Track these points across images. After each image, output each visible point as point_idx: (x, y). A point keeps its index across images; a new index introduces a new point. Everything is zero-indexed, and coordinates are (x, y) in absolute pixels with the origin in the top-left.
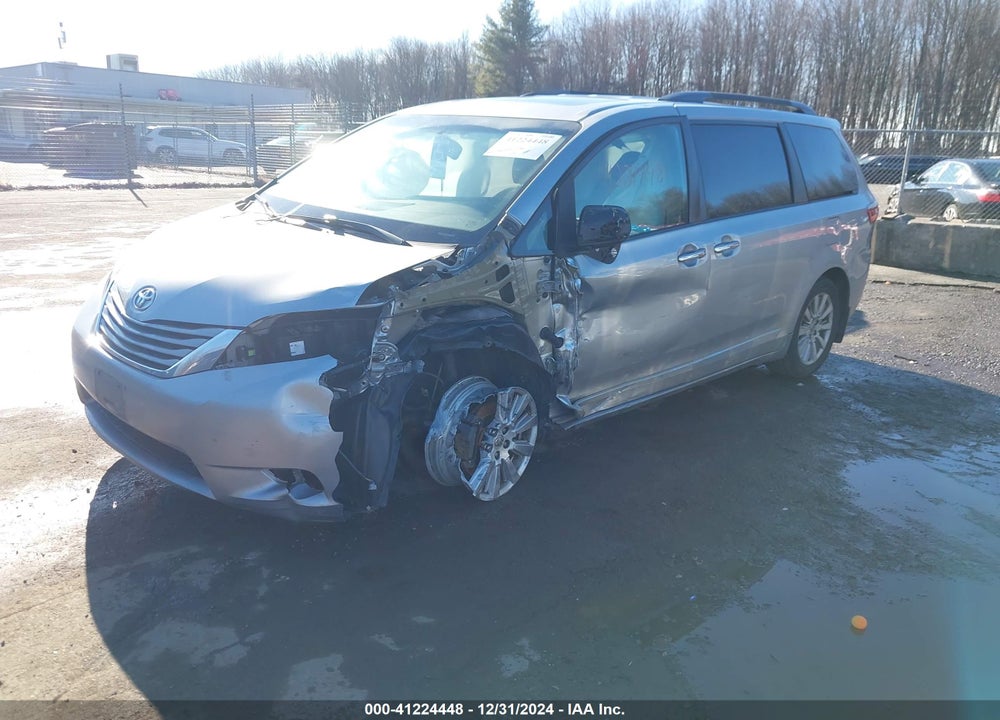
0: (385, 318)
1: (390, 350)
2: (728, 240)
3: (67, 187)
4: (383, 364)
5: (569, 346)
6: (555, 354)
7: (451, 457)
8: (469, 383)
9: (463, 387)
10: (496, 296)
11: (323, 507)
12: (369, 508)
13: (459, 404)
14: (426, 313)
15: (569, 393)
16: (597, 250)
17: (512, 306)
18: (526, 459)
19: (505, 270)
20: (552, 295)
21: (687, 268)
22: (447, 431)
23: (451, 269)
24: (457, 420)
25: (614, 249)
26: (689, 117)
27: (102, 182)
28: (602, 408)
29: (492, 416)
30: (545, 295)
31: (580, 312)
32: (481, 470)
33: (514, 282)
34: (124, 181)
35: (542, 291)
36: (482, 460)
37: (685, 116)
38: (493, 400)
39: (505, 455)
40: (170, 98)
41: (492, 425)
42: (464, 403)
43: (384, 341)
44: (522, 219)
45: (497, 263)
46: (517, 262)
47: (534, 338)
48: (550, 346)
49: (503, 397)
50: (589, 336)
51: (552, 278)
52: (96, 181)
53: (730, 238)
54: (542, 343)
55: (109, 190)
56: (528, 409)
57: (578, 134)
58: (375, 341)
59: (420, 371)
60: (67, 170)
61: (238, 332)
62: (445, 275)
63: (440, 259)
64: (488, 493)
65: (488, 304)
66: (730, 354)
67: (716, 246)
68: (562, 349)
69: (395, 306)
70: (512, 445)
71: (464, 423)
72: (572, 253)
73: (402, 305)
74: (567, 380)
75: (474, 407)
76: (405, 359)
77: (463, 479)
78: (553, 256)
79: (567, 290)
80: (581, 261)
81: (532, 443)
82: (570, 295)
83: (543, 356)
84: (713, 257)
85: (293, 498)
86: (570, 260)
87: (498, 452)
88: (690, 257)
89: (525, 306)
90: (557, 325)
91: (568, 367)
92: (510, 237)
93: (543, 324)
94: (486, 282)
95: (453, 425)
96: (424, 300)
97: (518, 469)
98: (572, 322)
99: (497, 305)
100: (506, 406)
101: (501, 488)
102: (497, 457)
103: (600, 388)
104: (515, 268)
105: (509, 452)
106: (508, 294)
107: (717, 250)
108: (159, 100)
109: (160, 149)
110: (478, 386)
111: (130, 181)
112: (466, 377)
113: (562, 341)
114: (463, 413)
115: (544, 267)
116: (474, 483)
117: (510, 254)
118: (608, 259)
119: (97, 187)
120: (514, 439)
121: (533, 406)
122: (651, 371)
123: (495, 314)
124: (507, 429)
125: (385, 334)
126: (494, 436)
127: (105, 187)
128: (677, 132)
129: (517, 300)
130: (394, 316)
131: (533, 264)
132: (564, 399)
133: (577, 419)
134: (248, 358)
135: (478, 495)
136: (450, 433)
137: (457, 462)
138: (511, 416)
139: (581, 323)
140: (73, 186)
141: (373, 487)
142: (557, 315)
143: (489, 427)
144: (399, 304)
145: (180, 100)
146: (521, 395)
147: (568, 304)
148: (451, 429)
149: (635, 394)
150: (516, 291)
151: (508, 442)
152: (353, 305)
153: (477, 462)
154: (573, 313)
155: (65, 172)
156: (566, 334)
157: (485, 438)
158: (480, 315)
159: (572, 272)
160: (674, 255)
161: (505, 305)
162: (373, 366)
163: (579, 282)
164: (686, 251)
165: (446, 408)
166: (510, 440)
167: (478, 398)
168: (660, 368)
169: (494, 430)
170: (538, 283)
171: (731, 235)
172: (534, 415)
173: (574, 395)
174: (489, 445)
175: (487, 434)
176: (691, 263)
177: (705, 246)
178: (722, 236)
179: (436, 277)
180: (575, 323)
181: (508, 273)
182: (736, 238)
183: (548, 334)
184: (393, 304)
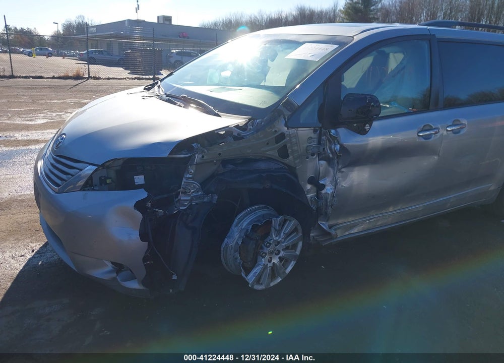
0: (191, 165)
1: (194, 187)
2: (458, 123)
3: (125, 79)
4: (189, 196)
5: (329, 189)
6: (318, 195)
7: (236, 259)
8: (255, 210)
9: (251, 212)
10: (274, 153)
11: (135, 289)
12: (171, 291)
13: (245, 224)
14: (225, 163)
15: (327, 221)
16: (355, 125)
17: (286, 161)
18: (293, 263)
19: (282, 136)
20: (319, 155)
21: (424, 140)
22: (235, 241)
23: (243, 133)
24: (243, 234)
25: (367, 125)
26: (437, 36)
27: (141, 77)
28: (353, 232)
29: (268, 234)
30: (313, 155)
31: (340, 167)
32: (257, 270)
33: (288, 145)
34: (151, 77)
35: (311, 151)
36: (259, 262)
37: (434, 35)
38: (269, 223)
39: (276, 260)
40: (184, 37)
41: (267, 240)
42: (249, 224)
43: (190, 181)
44: (299, 102)
45: (276, 131)
46: (292, 131)
47: (302, 183)
48: (315, 189)
49: (275, 223)
50: (344, 184)
51: (319, 143)
52: (139, 76)
53: (460, 121)
54: (309, 187)
55: (144, 81)
56: (295, 230)
57: (350, 44)
58: (184, 180)
59: (214, 202)
60: (131, 71)
61: (95, 168)
62: (238, 138)
63: (237, 126)
64: (262, 284)
65: (270, 159)
66: (452, 199)
67: (448, 127)
68: (323, 192)
69: (197, 158)
70: (282, 254)
71: (247, 237)
72: (336, 125)
73: (203, 157)
74: (326, 213)
75: (255, 227)
76: (207, 193)
77: (243, 275)
78: (321, 128)
79: (329, 151)
80: (342, 131)
81: (298, 253)
82: (331, 156)
83: (309, 196)
84: (445, 133)
85: (119, 280)
86: (333, 131)
87: (271, 258)
88: (428, 133)
89: (297, 161)
90: (321, 175)
91: (326, 205)
92: (287, 113)
93: (310, 174)
94: (268, 144)
95: (240, 237)
96: (220, 154)
97: (286, 269)
98: (332, 173)
99: (274, 160)
100: (277, 228)
101: (271, 281)
102: (270, 261)
103: (351, 219)
104: (290, 135)
105: (279, 258)
106: (284, 153)
107: (449, 129)
108: (179, 38)
109: (176, 61)
110: (261, 213)
111: (154, 76)
112: (256, 204)
113: (323, 186)
114: (247, 231)
115: (313, 135)
116: (251, 278)
117: (286, 125)
118: (363, 132)
119: (139, 79)
120: (283, 250)
121: (299, 228)
122: (391, 209)
123: (273, 166)
124: (279, 243)
125: (191, 176)
126: (268, 247)
127: (142, 79)
128: (426, 46)
129: (291, 157)
130: (197, 164)
131: (305, 133)
132: (324, 225)
133: (332, 239)
134: (106, 184)
135: (253, 285)
136: (237, 242)
137: (240, 263)
138: (282, 234)
139: (339, 175)
140: (128, 78)
141: (175, 277)
142: (321, 169)
143: (265, 241)
144: (200, 156)
145: (188, 38)
146: (290, 221)
147: (329, 161)
148: (238, 240)
149: (379, 223)
150: (290, 151)
151: (279, 252)
152: (166, 155)
153: (255, 263)
154: (333, 168)
155: (129, 71)
156: (327, 182)
157: (262, 248)
158: (262, 166)
159: (334, 140)
160: (415, 131)
161: (281, 159)
162: (182, 197)
163: (338, 147)
164: (425, 128)
165: (236, 226)
166: (281, 250)
167: (259, 221)
168: (399, 207)
169: (268, 243)
170: (308, 146)
171: (460, 119)
172: (301, 234)
173: (332, 222)
174: (264, 253)
175: (263, 246)
176: (427, 137)
177: (439, 126)
178: (453, 120)
179: (230, 139)
180: (335, 175)
181: (285, 138)
182: (464, 122)
183: (314, 181)
184: (197, 156)
